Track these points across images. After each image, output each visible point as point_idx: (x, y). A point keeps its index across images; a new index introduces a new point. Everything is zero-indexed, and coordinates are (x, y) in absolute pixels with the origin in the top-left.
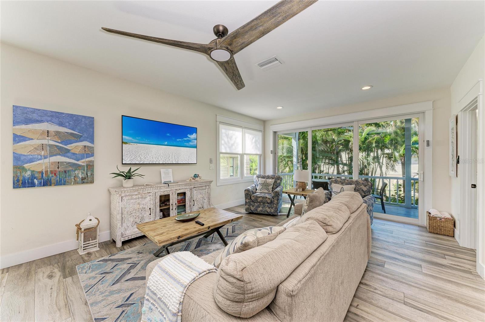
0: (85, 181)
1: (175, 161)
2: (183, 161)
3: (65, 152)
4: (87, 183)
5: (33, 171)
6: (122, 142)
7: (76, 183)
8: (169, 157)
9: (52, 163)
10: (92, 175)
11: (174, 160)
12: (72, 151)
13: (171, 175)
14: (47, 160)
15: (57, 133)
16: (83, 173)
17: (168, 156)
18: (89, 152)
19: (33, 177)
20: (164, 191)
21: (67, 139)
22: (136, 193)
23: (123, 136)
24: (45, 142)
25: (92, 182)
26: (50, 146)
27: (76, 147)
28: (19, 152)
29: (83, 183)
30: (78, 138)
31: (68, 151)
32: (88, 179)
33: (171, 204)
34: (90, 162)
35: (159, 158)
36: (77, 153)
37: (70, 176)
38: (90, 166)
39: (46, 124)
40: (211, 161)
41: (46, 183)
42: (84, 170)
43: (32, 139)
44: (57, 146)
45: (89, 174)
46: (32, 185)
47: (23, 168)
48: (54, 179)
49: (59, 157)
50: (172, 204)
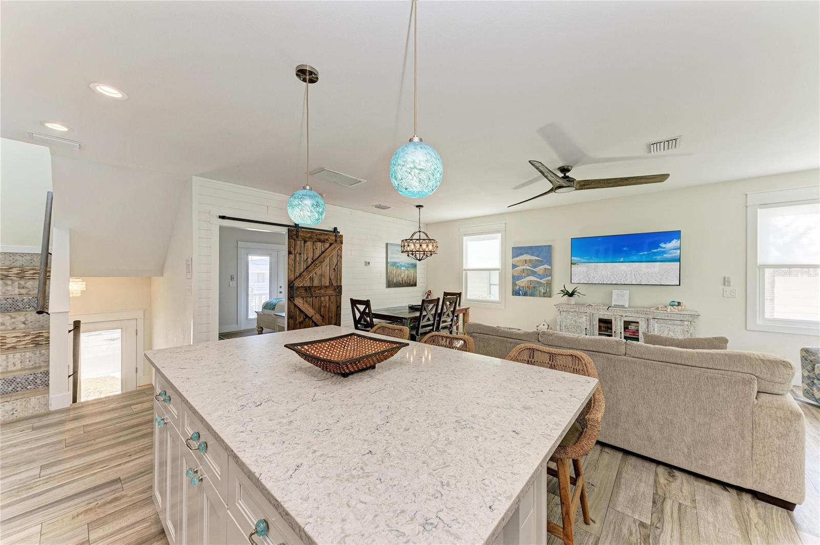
0: (545, 295)
1: (636, 281)
2: (650, 281)
3: (533, 273)
4: (547, 297)
5: (519, 286)
6: (571, 263)
7: (540, 296)
8: (626, 276)
9: (528, 281)
10: (550, 291)
11: (634, 281)
12: (538, 273)
13: (627, 298)
14: (525, 279)
15: (531, 261)
16: (544, 289)
17: (624, 276)
18: (549, 273)
19: (520, 290)
20: (604, 315)
21: (535, 264)
22: (573, 310)
23: (572, 258)
24: (524, 267)
25: (550, 296)
26: (527, 269)
27: (540, 269)
28: (514, 274)
29: (544, 297)
30: (541, 263)
31: (535, 273)
32: (548, 294)
33: (613, 332)
34: (549, 280)
35: (612, 278)
36: (541, 274)
37: (537, 290)
38: (549, 284)
39: (525, 255)
40: (726, 282)
41: (525, 294)
42: (544, 286)
43: (519, 266)
44: (530, 269)
45: (548, 290)
46: (519, 295)
47: (516, 284)
48: (529, 292)
49: (531, 277)
50: (615, 332)
